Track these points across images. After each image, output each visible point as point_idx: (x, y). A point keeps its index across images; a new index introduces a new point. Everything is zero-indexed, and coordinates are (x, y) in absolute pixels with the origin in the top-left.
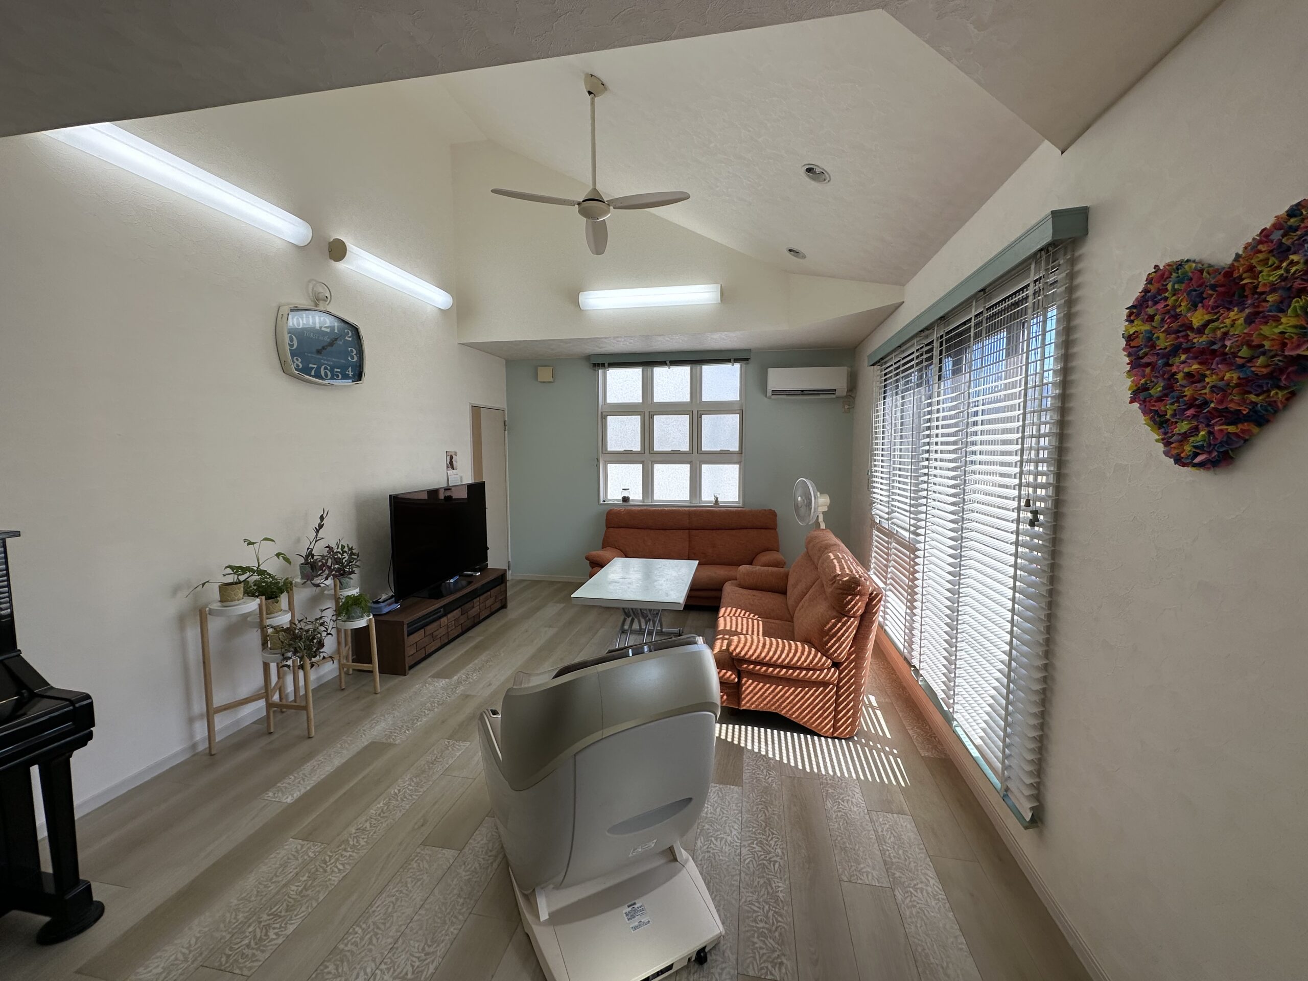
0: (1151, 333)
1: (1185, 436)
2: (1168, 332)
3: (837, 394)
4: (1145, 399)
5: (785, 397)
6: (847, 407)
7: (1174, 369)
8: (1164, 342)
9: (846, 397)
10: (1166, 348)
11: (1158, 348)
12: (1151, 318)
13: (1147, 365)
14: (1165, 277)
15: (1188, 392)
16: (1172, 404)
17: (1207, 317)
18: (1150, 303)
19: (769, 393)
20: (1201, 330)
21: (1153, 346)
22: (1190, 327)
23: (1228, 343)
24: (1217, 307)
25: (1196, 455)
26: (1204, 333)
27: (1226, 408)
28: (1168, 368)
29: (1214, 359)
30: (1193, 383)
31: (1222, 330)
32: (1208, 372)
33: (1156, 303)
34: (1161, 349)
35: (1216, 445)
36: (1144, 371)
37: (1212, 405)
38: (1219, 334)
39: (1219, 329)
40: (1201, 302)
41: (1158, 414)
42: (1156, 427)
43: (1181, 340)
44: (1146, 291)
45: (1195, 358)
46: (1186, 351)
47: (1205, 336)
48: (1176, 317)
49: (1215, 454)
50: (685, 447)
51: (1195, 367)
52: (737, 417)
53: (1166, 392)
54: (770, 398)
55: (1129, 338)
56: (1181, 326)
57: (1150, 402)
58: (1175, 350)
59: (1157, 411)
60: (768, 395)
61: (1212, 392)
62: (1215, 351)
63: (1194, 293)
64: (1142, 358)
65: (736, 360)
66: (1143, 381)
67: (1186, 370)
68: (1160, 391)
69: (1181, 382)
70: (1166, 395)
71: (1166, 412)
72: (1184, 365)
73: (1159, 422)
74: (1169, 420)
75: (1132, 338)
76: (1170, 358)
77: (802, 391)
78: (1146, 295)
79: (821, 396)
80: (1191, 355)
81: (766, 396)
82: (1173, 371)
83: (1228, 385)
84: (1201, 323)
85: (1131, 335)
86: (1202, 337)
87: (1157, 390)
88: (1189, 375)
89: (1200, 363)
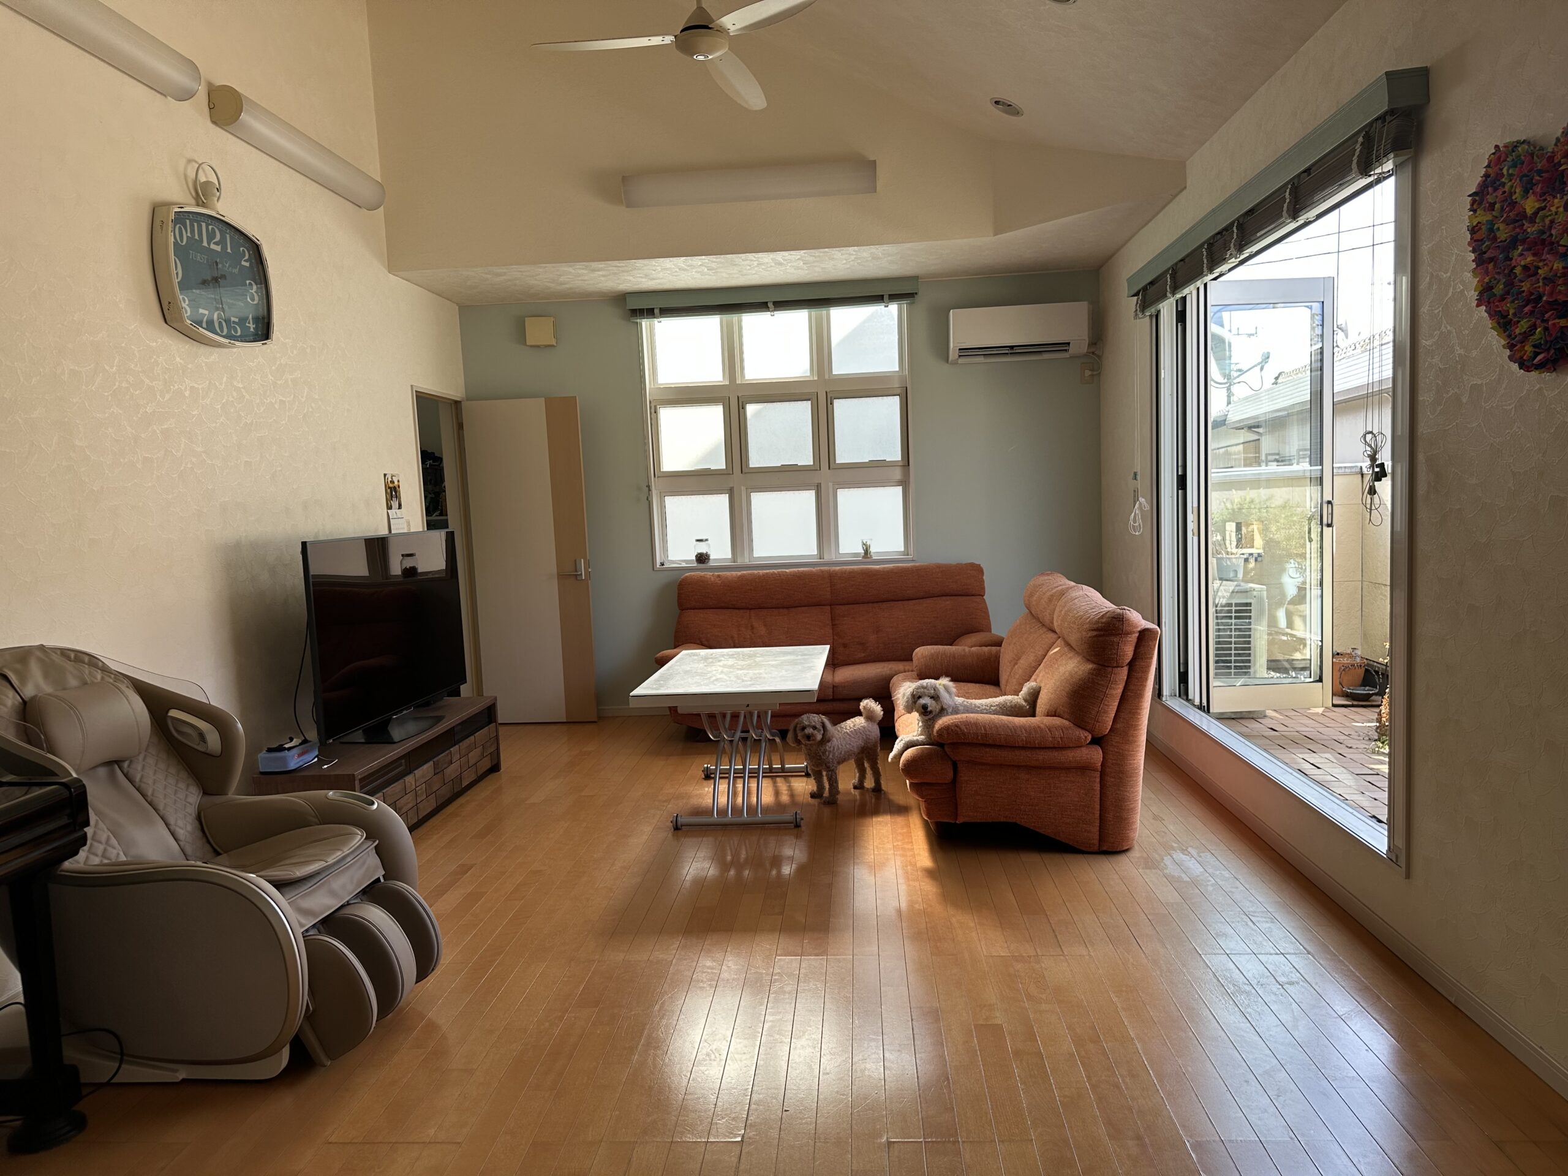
0: (1491, 223)
1: (1526, 336)
2: (1507, 222)
3: (1073, 349)
4: (1489, 299)
5: (981, 359)
6: (1088, 373)
7: (1514, 263)
8: (1503, 233)
9: (1085, 355)
10: (1506, 240)
11: (1499, 240)
12: (1492, 206)
13: (1491, 260)
14: (1502, 159)
15: (1526, 286)
16: (1513, 302)
17: (1537, 205)
18: (1490, 189)
19: (953, 354)
20: (1532, 220)
21: (1495, 238)
22: (1523, 215)
23: (1554, 232)
24: (1544, 194)
25: (1536, 354)
26: (1535, 222)
27: (1556, 300)
28: (1508, 263)
29: (1543, 250)
30: (1529, 276)
31: (1550, 218)
32: (1541, 264)
33: (1495, 190)
34: (1501, 242)
35: (1552, 342)
36: (1487, 268)
37: (1545, 298)
38: (1547, 222)
39: (1547, 217)
40: (1532, 189)
41: (1502, 315)
42: (1501, 331)
43: (1518, 230)
44: (1487, 176)
45: (1529, 249)
46: (1524, 241)
47: (1536, 225)
48: (1513, 204)
49: (1552, 351)
50: (806, 458)
51: (1530, 259)
52: (895, 402)
53: (1507, 289)
54: (955, 363)
55: (1473, 230)
56: (1517, 215)
57: (1494, 303)
58: (1514, 242)
59: (1500, 311)
60: (951, 358)
61: (1545, 284)
62: (1544, 240)
63: (1525, 178)
64: (1485, 253)
65: (894, 297)
66: (1486, 280)
67: (1523, 263)
68: (1502, 289)
69: (1519, 277)
70: (1508, 293)
71: (1508, 311)
72: (1522, 258)
73: (1504, 323)
74: (1511, 320)
75: (1475, 230)
76: (1510, 250)
77: (1012, 347)
78: (1486, 180)
79: (1046, 356)
80: (1526, 246)
81: (947, 360)
82: (1513, 265)
83: (1556, 275)
84: (1533, 210)
85: (1475, 227)
86: (1533, 226)
87: (1499, 289)
88: (1526, 268)
89: (1534, 255)
